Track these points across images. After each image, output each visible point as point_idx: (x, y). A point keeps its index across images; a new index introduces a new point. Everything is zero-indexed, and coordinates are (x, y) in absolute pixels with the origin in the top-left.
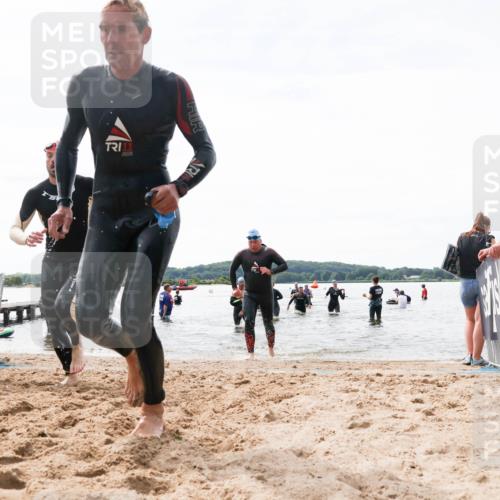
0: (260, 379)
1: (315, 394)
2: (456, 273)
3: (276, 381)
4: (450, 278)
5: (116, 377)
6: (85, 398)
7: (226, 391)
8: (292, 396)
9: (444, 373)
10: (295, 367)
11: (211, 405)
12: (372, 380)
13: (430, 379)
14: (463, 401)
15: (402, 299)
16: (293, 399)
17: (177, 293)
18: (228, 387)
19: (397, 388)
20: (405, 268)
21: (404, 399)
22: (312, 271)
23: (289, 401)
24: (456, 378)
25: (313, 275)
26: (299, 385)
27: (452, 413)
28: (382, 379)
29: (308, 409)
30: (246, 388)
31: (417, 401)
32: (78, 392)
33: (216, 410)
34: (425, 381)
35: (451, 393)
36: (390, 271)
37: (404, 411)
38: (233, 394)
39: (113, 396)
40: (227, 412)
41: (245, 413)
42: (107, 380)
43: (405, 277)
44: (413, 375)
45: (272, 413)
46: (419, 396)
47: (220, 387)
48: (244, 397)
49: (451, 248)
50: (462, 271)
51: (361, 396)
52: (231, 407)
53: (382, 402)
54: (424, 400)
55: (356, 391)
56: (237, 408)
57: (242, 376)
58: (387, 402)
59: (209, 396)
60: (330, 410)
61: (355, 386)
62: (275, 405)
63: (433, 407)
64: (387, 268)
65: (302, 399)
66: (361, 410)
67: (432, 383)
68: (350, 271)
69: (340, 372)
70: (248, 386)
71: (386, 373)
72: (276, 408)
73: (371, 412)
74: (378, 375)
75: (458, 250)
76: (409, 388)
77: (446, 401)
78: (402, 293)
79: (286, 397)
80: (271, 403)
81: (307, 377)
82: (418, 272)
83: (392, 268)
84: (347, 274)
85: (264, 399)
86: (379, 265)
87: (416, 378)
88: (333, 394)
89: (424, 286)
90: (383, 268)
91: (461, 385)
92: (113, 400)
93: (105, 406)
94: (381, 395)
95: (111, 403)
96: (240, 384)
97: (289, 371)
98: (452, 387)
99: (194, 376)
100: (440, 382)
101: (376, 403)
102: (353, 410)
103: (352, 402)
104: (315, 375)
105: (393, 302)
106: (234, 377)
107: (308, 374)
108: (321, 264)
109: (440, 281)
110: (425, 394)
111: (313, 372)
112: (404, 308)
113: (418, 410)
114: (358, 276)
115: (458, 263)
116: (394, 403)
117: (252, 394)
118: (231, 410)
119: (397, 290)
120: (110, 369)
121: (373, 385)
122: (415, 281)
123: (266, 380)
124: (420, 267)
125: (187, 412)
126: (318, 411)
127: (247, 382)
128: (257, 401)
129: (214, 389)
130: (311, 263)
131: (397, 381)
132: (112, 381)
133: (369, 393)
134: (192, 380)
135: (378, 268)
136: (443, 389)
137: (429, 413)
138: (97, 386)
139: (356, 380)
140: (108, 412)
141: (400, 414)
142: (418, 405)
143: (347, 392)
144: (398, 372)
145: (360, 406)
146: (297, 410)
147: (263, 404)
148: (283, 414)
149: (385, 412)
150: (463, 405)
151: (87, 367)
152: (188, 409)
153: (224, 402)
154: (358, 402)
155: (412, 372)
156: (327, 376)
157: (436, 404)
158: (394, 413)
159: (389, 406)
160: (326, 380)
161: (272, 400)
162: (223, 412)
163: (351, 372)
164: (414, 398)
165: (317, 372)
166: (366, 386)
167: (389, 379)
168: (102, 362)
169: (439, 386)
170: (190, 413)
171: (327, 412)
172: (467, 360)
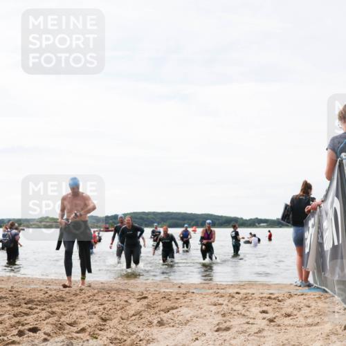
0: (154, 296)
1: (193, 307)
2: (289, 223)
3: (166, 297)
4: (287, 226)
5: (54, 293)
6: (30, 308)
7: (131, 304)
8: (177, 308)
9: (283, 292)
10: (179, 287)
11: (119, 314)
12: (233, 297)
13: (273, 297)
14: (295, 312)
15: (254, 240)
16: (177, 310)
17: (99, 234)
18: (132, 301)
19: (250, 303)
20: (257, 218)
21: (255, 311)
22: (192, 220)
23: (174, 311)
24: (291, 296)
25: (193, 222)
26: (182, 300)
27: (287, 321)
28: (240, 296)
29: (188, 317)
30: (145, 302)
31: (264, 312)
32: (26, 304)
33: (123, 317)
34: (269, 298)
35: (287, 306)
36: (246, 220)
37: (254, 319)
38: (136, 306)
39: (51, 307)
40: (132, 319)
41: (143, 320)
42: (47, 295)
43: (257, 224)
44: (262, 293)
45: (162, 320)
46: (265, 308)
47: (126, 301)
48: (143, 309)
49: (286, 206)
50: (293, 221)
51: (225, 308)
52: (134, 315)
53: (240, 312)
54: (269, 311)
55: (221, 304)
56: (138, 316)
57: (142, 293)
58: (243, 312)
59: (118, 308)
60: (203, 318)
61: (221, 300)
62: (164, 315)
63: (274, 316)
64: (244, 218)
65: (184, 310)
66: (225, 319)
67: (274, 299)
68: (218, 220)
69: (211, 291)
70: (146, 300)
71: (243, 292)
72: (165, 316)
73: (231, 320)
74: (238, 293)
75: (291, 206)
76: (259, 302)
77: (283, 312)
78: (255, 236)
79: (173, 308)
80: (162, 312)
81: (188, 294)
82: (265, 221)
83: (248, 219)
84: (217, 222)
85: (157, 310)
86: (239, 217)
87: (264, 295)
88: (206, 307)
89: (269, 231)
90: (242, 219)
91: (294, 301)
92: (50, 310)
93: (44, 314)
94: (239, 307)
95: (49, 312)
96: (141, 299)
97: (176, 290)
98: (288, 302)
99: (109, 293)
100: (280, 298)
101: (235, 313)
102: (219, 318)
103: (218, 312)
104: (193, 293)
105: (248, 242)
106: (137, 294)
107: (188, 292)
108: (199, 215)
109: (280, 227)
110: (269, 307)
111: (191, 291)
112: (256, 246)
113: (264, 319)
114: (224, 223)
115: (291, 216)
116: (248, 313)
117: (149, 306)
118: (134, 318)
119: (251, 234)
120: (50, 287)
121: (233, 300)
122: (264, 227)
123: (159, 297)
124: (267, 218)
125: (102, 319)
126: (195, 319)
127: (145, 298)
128: (153, 311)
129: (123, 302)
130: (192, 214)
131: (250, 298)
132: (50, 296)
133: (231, 306)
134: (107, 295)
135: (238, 218)
136: (281, 303)
137: (271, 321)
138: (39, 299)
139: (222, 296)
140: (46, 318)
141: (251, 321)
142: (264, 315)
143: (215, 305)
144: (251, 291)
145: (224, 315)
146: (180, 318)
147: (156, 313)
148: (170, 321)
149: (242, 319)
150: (295, 315)
151: (33, 286)
152: (103, 316)
153: (129, 312)
154: (222, 313)
155: (261, 291)
156: (202, 294)
157: (277, 314)
158: (248, 320)
159: (244, 315)
160: (201, 296)
161: (162, 310)
162: (128, 319)
163: (219, 291)
164: (261, 310)
165: (195, 291)
166: (229, 301)
167: (245, 296)
168: (44, 282)
169: (279, 301)
170: (104, 320)
171: (201, 320)
172: (299, 283)
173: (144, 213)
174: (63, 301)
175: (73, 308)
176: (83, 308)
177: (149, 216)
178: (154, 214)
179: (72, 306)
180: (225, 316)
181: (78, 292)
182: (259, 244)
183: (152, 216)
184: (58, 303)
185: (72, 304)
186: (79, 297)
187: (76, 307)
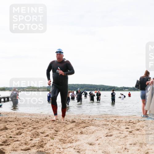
0: (79, 121)
1: (96, 126)
2: (139, 89)
3: (83, 121)
4: (137, 90)
5: (34, 119)
6: (24, 126)
7: (68, 124)
8: (88, 126)
9: (135, 120)
10: (89, 117)
11: (63, 129)
12: (113, 122)
13: (131, 121)
14: (141, 128)
16: (89, 127)
19: (121, 124)
20: (124, 87)
21: (123, 128)
22: (95, 87)
23: (87, 128)
24: (139, 121)
25: (95, 89)
26: (90, 123)
27: (138, 132)
28: (116, 121)
29: (93, 130)
30: (74, 124)
31: (127, 128)
32: (22, 124)
33: (65, 130)
34: (129, 122)
35: (137, 126)
37: (123, 131)
39: (33, 126)
41: (74, 131)
42: (31, 120)
43: (124, 90)
44: (126, 120)
45: (82, 131)
46: (128, 127)
47: (66, 123)
48: (73, 126)
49: (138, 81)
50: (141, 88)
52: (69, 129)
53: (116, 128)
55: (108, 125)
56: (71, 130)
57: (73, 120)
58: (118, 128)
59: (63, 126)
61: (108, 123)
62: (83, 129)
63: (132, 130)
64: (118, 87)
65: (91, 127)
66: (110, 131)
67: (132, 122)
68: (107, 88)
69: (103, 119)
71: (117, 119)
72: (83, 130)
73: (113, 132)
74: (115, 120)
75: (140, 82)
76: (125, 124)
77: (136, 129)
78: (123, 95)
79: (87, 126)
82: (128, 88)
83: (120, 87)
84: (106, 89)
85: (79, 127)
87: (127, 121)
88: (101, 126)
89: (129, 93)
90: (117, 87)
91: (141, 123)
93: (30, 129)
94: (116, 126)
95: (32, 128)
96: (72, 122)
97: (88, 118)
98: (138, 124)
100: (134, 122)
101: (114, 129)
102: (107, 131)
103: (107, 128)
104: (95, 120)
106: (71, 120)
107: (93, 119)
108: (98, 85)
109: (134, 91)
112: (123, 99)
113: (127, 131)
115: (140, 85)
116: (120, 129)
117: (76, 125)
118: (69, 130)
120: (32, 117)
121: (113, 123)
122: (127, 91)
124: (128, 87)
125: (56, 131)
126: (96, 131)
127: (74, 122)
128: (78, 128)
129: (64, 124)
130: (94, 85)
131: (121, 122)
132: (33, 121)
133: (112, 125)
135: (115, 87)
136: (135, 124)
137: (130, 132)
138: (28, 122)
139: (108, 121)
140: (31, 130)
141: (122, 132)
142: (127, 130)
143: (105, 125)
144: (121, 119)
146: (90, 131)
147: (79, 128)
148: (86, 132)
149: (117, 131)
150: (141, 130)
151: (25, 117)
152: (56, 130)
153: (67, 128)
154: (109, 128)
155: (126, 119)
156: (99, 120)
157: (133, 129)
158: (120, 132)
159: (118, 130)
160: (99, 121)
161: (82, 127)
162: (67, 131)
163: (107, 119)
164: (126, 127)
165: (96, 119)
166: (111, 123)
167: (118, 121)
168: (30, 115)
169: (134, 124)
170: (57, 131)
171: (99, 131)
172: (143, 116)
173: (73, 85)
174: (38, 123)
175: (43, 126)
176: (47, 126)
177: (76, 86)
178: (78, 85)
179: (43, 125)
180: (110, 130)
181: (45, 119)
182: (124, 98)
183: (77, 86)
184: (36, 124)
185: (42, 124)
186: (45, 121)
187: (44, 125)
